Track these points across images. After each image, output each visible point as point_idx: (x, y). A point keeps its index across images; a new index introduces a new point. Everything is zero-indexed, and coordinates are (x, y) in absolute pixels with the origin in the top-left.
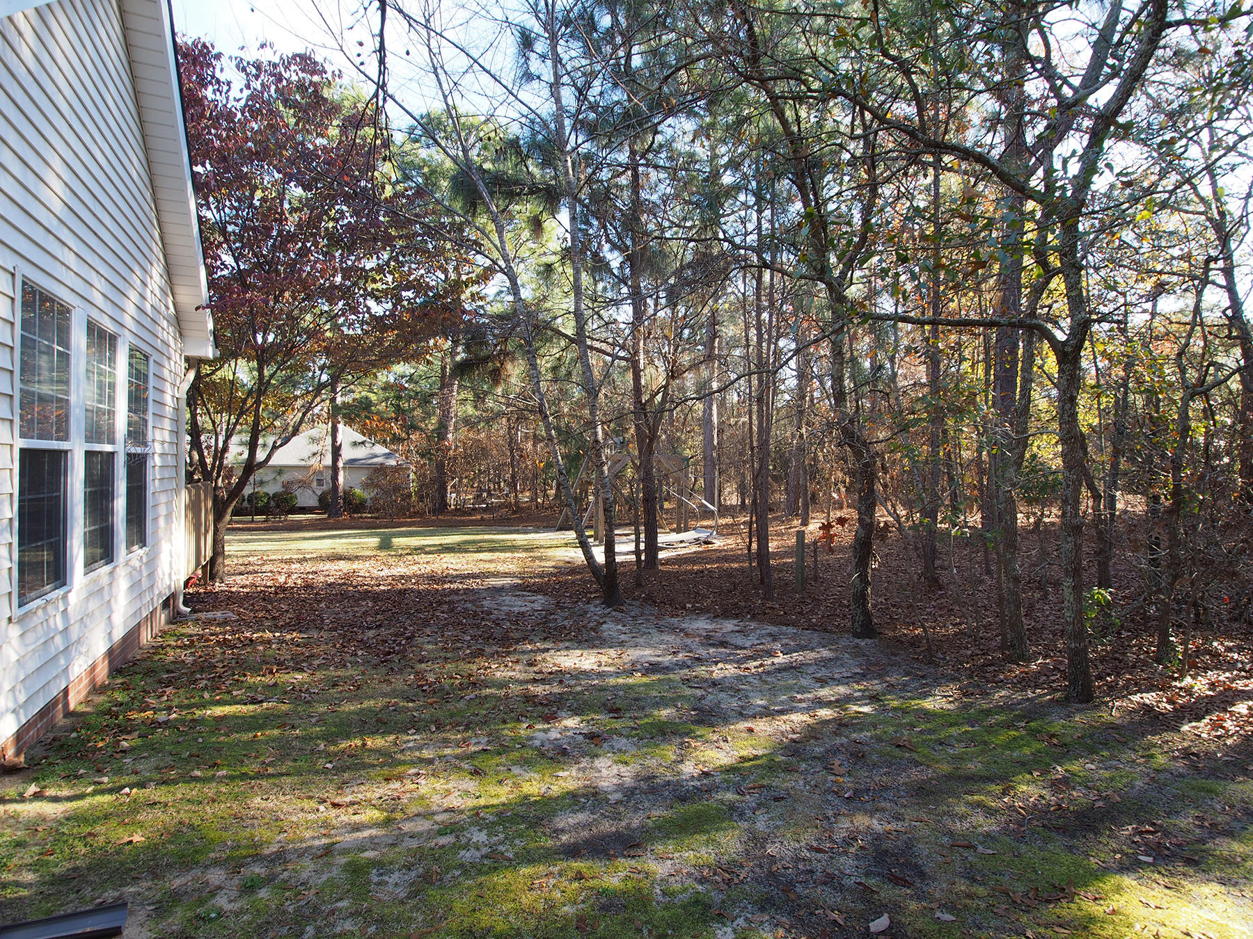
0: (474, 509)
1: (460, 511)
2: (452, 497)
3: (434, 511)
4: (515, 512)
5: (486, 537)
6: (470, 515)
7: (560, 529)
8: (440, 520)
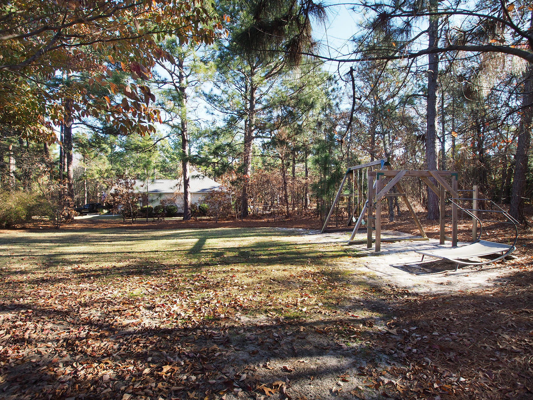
0: (263, 215)
1: (255, 216)
2: (250, 208)
3: (240, 216)
4: (287, 217)
5: (275, 239)
6: (261, 219)
7: (325, 232)
8: (244, 222)
